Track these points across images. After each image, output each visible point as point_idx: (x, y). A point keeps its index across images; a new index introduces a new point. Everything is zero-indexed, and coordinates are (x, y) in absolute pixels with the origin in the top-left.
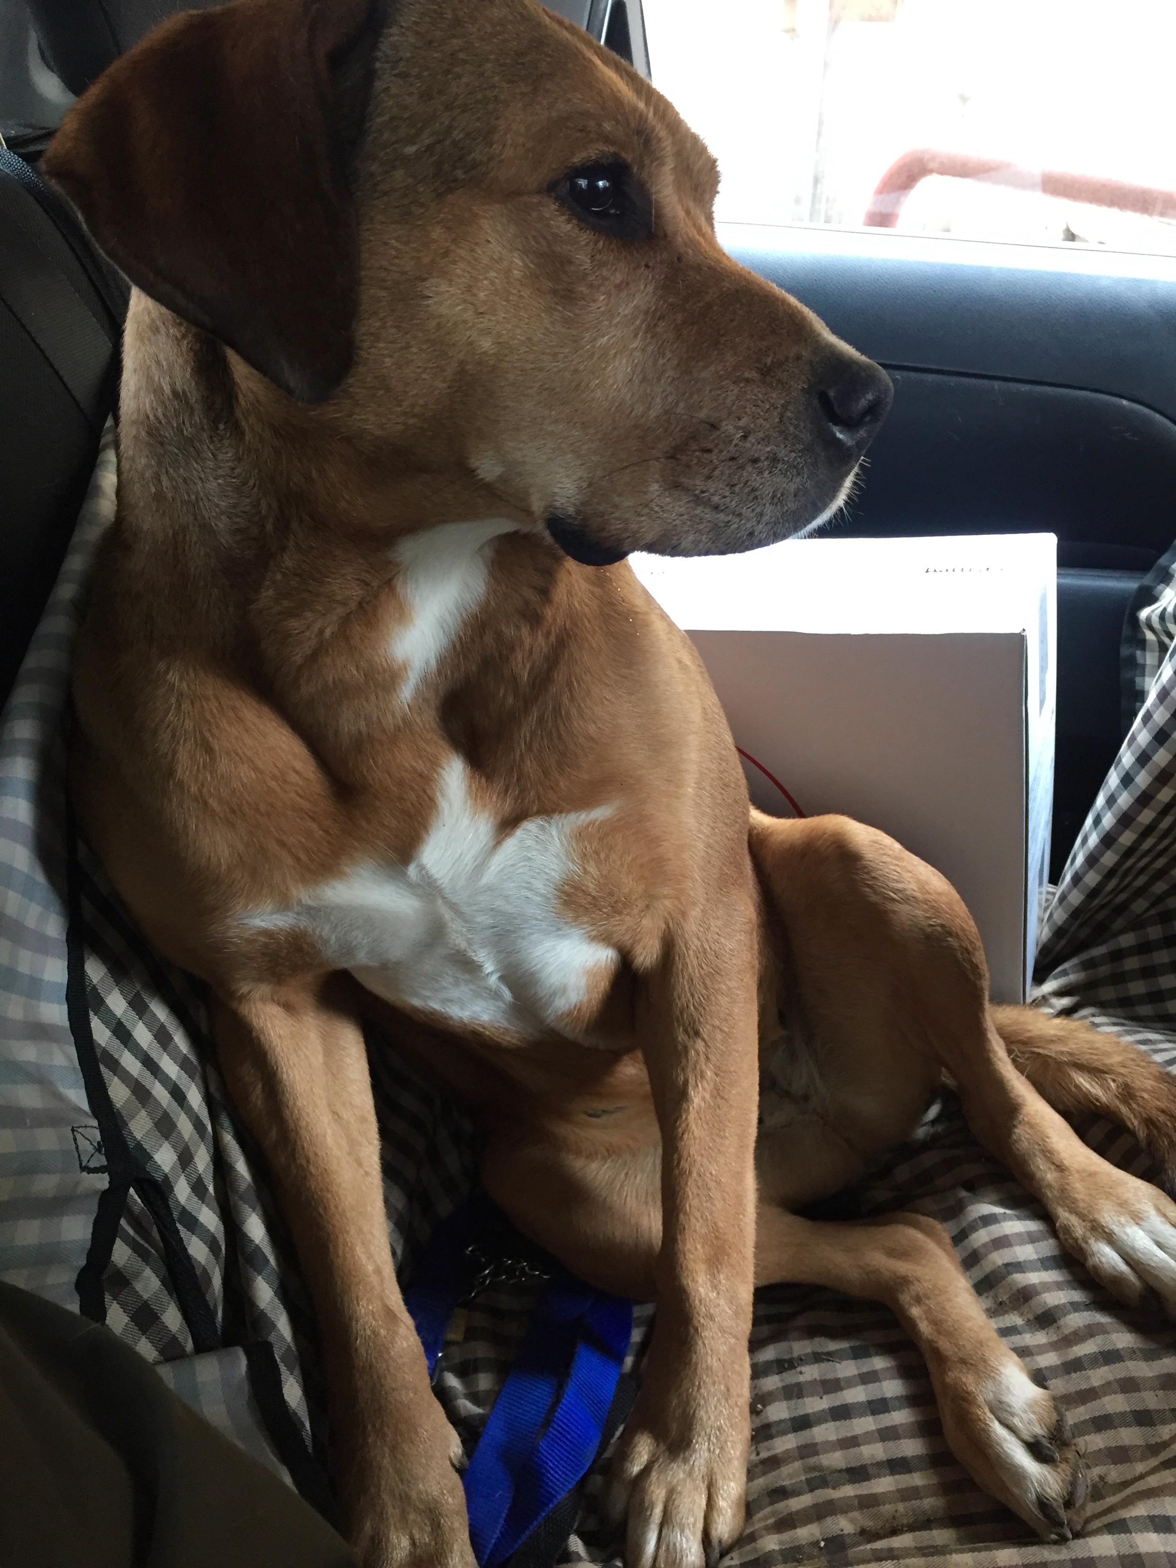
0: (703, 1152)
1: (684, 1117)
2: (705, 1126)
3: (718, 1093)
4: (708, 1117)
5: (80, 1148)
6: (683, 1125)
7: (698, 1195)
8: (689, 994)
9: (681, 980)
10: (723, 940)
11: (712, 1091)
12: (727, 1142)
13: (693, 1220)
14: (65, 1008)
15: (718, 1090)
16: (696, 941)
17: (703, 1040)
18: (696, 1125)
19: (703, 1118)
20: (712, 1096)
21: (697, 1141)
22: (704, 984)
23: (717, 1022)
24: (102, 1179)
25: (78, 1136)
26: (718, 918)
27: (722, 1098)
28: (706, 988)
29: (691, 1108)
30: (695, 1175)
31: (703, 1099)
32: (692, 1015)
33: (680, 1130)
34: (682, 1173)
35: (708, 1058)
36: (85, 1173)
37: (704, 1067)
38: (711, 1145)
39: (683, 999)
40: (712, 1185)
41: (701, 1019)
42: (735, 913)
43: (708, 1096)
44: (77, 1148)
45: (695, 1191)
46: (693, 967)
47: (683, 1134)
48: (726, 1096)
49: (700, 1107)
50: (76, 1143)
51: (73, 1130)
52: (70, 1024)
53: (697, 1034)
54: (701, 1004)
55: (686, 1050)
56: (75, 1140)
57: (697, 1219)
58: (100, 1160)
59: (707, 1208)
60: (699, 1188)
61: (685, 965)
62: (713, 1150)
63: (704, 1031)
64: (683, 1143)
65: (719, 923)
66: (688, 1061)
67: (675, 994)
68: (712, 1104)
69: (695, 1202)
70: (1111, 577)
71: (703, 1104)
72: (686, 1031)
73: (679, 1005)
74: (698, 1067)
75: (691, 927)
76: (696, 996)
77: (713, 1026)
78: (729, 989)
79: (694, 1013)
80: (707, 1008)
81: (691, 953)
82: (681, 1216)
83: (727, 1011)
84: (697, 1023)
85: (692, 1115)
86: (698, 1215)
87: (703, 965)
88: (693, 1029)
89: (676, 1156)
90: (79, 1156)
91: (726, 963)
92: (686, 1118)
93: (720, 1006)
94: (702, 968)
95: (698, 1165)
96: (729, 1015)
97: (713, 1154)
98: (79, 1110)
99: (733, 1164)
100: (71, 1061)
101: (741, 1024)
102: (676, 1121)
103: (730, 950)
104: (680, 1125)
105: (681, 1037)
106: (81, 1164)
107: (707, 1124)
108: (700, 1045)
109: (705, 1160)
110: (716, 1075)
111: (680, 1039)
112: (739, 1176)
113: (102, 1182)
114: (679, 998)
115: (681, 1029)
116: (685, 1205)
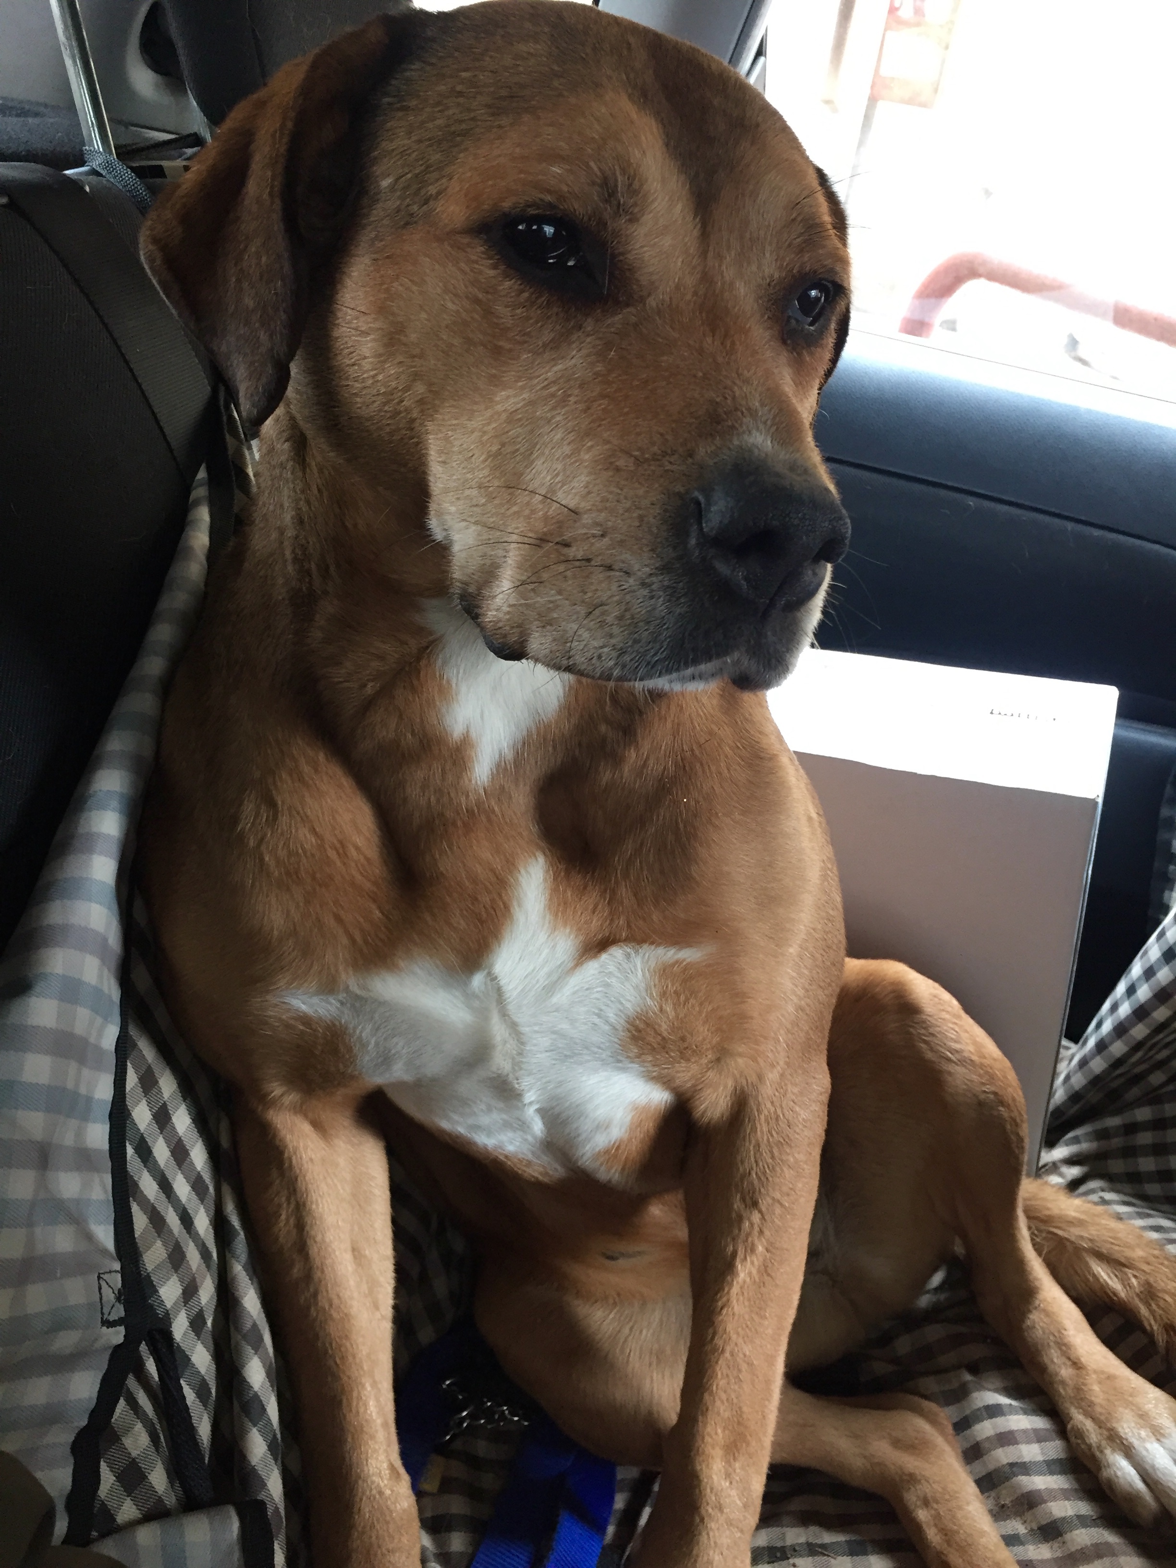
0: (740, 1329)
1: (726, 1290)
2: (747, 1303)
3: (766, 1270)
4: (750, 1294)
5: (104, 1299)
6: (724, 1299)
7: (727, 1376)
8: (752, 1159)
9: (747, 1144)
10: (797, 1109)
11: (759, 1266)
12: (766, 1323)
13: (718, 1403)
14: (107, 1127)
15: (766, 1267)
16: (769, 1105)
17: (760, 1212)
18: (738, 1300)
19: (746, 1294)
20: (759, 1271)
21: (736, 1318)
22: (771, 1152)
23: (777, 1195)
24: (118, 1333)
25: (103, 1284)
26: (796, 1085)
27: (769, 1275)
28: (773, 1157)
29: (735, 1283)
30: (727, 1354)
31: (750, 1274)
32: (753, 1184)
33: (720, 1304)
34: (715, 1350)
35: (761, 1232)
36: (105, 1328)
37: (756, 1241)
38: (749, 1323)
39: (746, 1164)
40: (744, 1367)
41: (762, 1190)
42: (814, 1081)
43: (754, 1272)
44: (101, 1299)
45: (725, 1372)
46: (762, 1132)
47: (722, 1308)
48: (773, 1274)
49: (744, 1282)
50: (100, 1294)
51: (99, 1278)
52: (110, 1147)
53: (755, 1204)
54: (765, 1173)
55: (740, 1219)
56: (100, 1288)
57: (722, 1402)
58: (119, 1312)
59: (735, 1391)
60: (729, 1367)
61: (754, 1129)
62: (750, 1330)
63: (763, 1204)
64: (720, 1318)
65: (796, 1090)
66: (740, 1230)
67: (739, 1158)
68: (757, 1280)
69: (722, 1383)
70: (1155, 732)
71: (748, 1280)
72: (743, 1199)
73: (741, 1169)
74: (750, 1239)
75: (767, 1090)
76: (761, 1164)
77: (773, 1199)
78: (796, 1161)
79: (756, 1182)
80: (770, 1179)
81: (762, 1117)
82: (706, 1396)
83: (791, 1186)
84: (757, 1193)
85: (735, 1290)
86: (724, 1396)
87: (774, 1133)
88: (752, 1198)
89: (711, 1331)
90: (102, 1308)
91: (798, 1134)
92: (728, 1293)
93: (785, 1178)
94: (772, 1136)
95: (732, 1345)
96: (791, 1189)
97: (750, 1334)
98: (104, 1252)
99: (769, 1346)
100: (106, 1192)
101: (802, 1200)
102: (716, 1294)
103: (803, 1119)
104: (721, 1297)
105: (737, 1204)
106: (102, 1318)
107: (749, 1300)
108: (756, 1217)
109: (740, 1341)
110: (767, 1250)
111: (735, 1206)
112: (770, 1360)
113: (117, 1336)
114: (742, 1162)
115: (738, 1197)
116: (711, 1385)
